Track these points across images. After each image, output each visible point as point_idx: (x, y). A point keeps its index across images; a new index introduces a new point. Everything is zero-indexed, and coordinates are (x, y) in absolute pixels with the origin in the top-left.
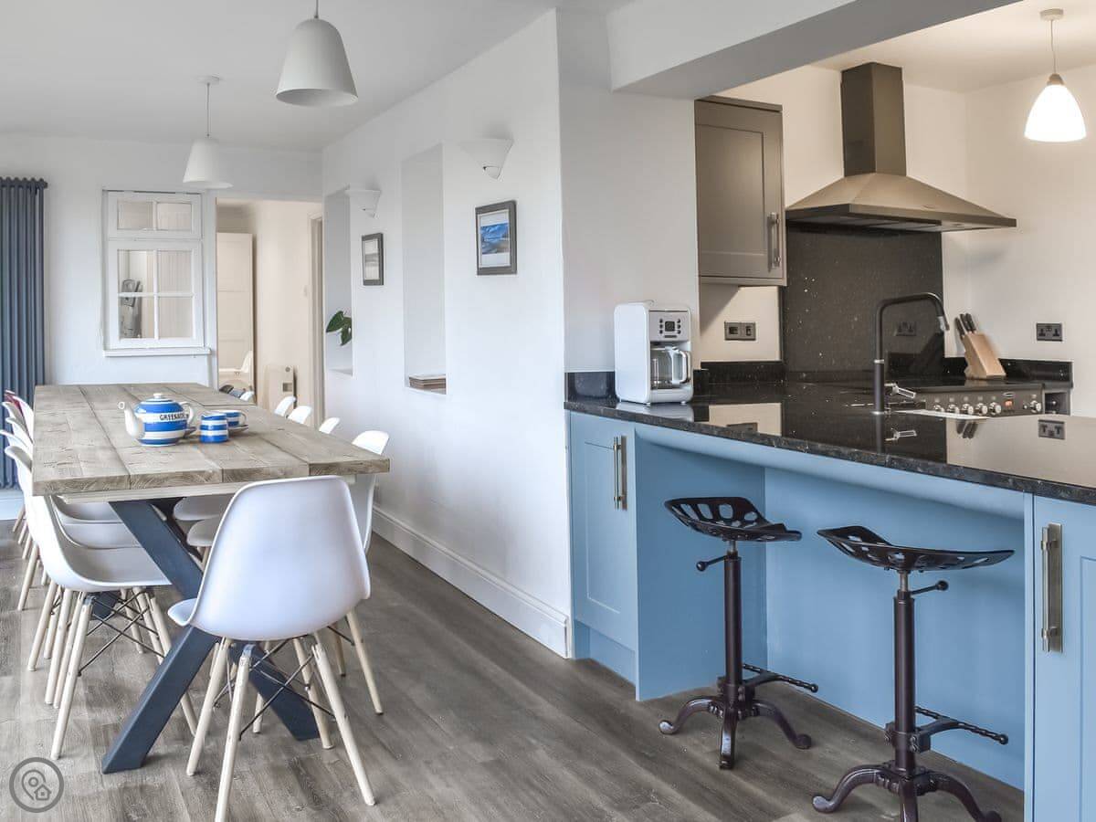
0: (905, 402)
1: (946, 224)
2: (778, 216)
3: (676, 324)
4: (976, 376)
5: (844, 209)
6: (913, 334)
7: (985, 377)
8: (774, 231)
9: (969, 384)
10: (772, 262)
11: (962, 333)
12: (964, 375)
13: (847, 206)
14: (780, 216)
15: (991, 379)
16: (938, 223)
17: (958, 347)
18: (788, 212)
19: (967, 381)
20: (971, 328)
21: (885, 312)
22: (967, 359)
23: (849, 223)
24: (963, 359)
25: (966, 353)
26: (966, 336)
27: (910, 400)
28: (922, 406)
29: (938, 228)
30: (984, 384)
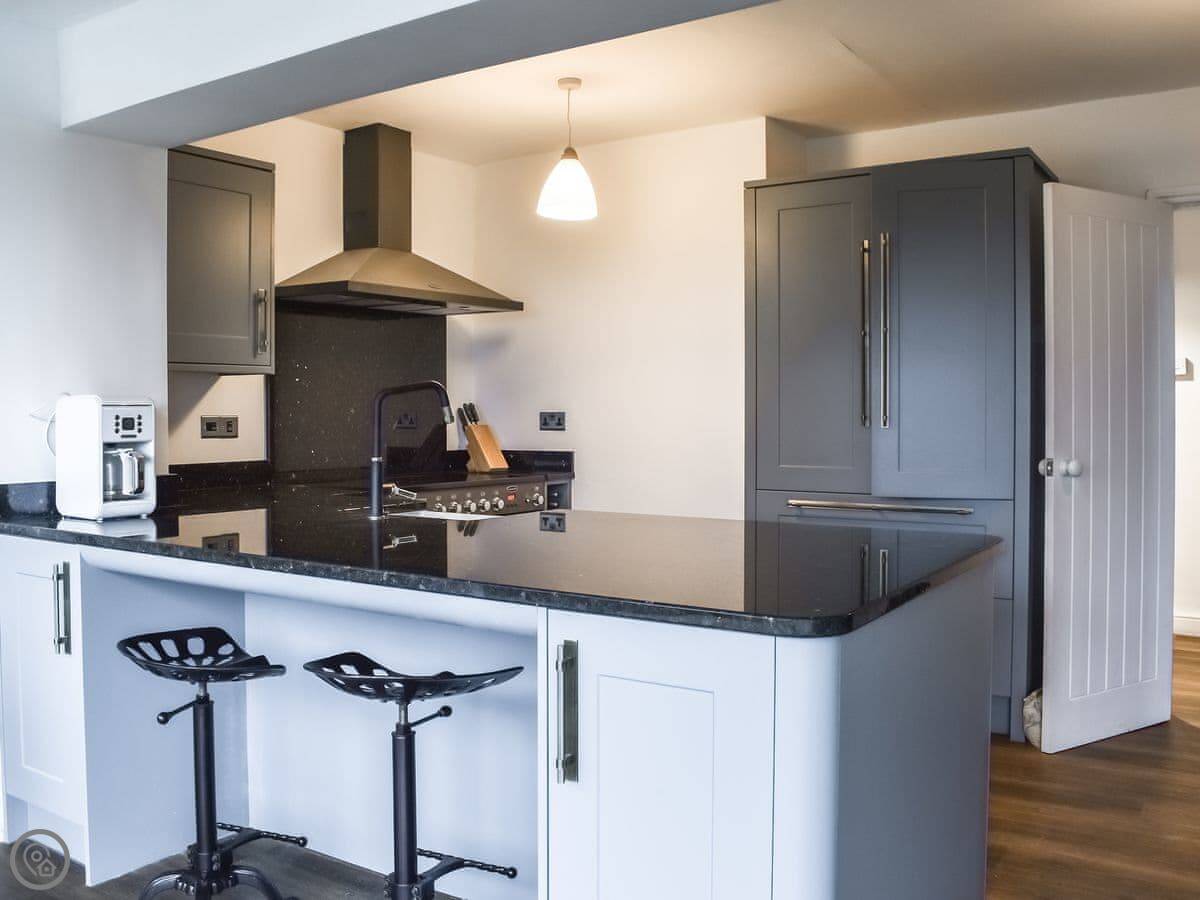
0: (404, 503)
1: (450, 306)
2: (266, 292)
3: (136, 421)
4: (477, 469)
5: (342, 287)
6: (414, 425)
7: (487, 470)
8: (261, 310)
9: (471, 479)
10: (257, 346)
11: (465, 424)
12: (466, 469)
13: (346, 282)
14: (268, 294)
15: (495, 473)
16: (443, 305)
17: (461, 441)
18: (278, 289)
19: (469, 477)
20: (475, 418)
21: (384, 402)
22: (470, 452)
23: (349, 303)
24: (466, 452)
25: (468, 446)
26: (470, 428)
27: (410, 500)
28: (423, 506)
29: (442, 311)
30: (487, 478)
